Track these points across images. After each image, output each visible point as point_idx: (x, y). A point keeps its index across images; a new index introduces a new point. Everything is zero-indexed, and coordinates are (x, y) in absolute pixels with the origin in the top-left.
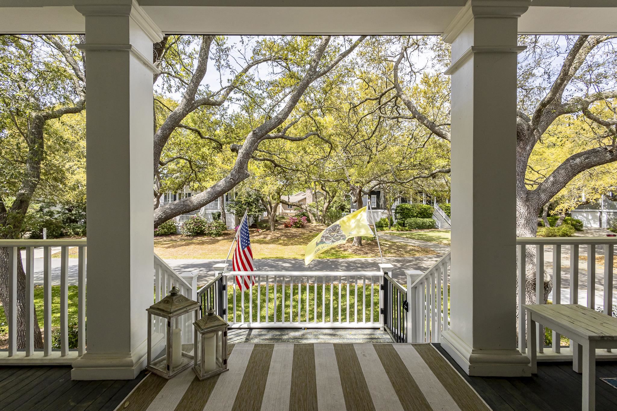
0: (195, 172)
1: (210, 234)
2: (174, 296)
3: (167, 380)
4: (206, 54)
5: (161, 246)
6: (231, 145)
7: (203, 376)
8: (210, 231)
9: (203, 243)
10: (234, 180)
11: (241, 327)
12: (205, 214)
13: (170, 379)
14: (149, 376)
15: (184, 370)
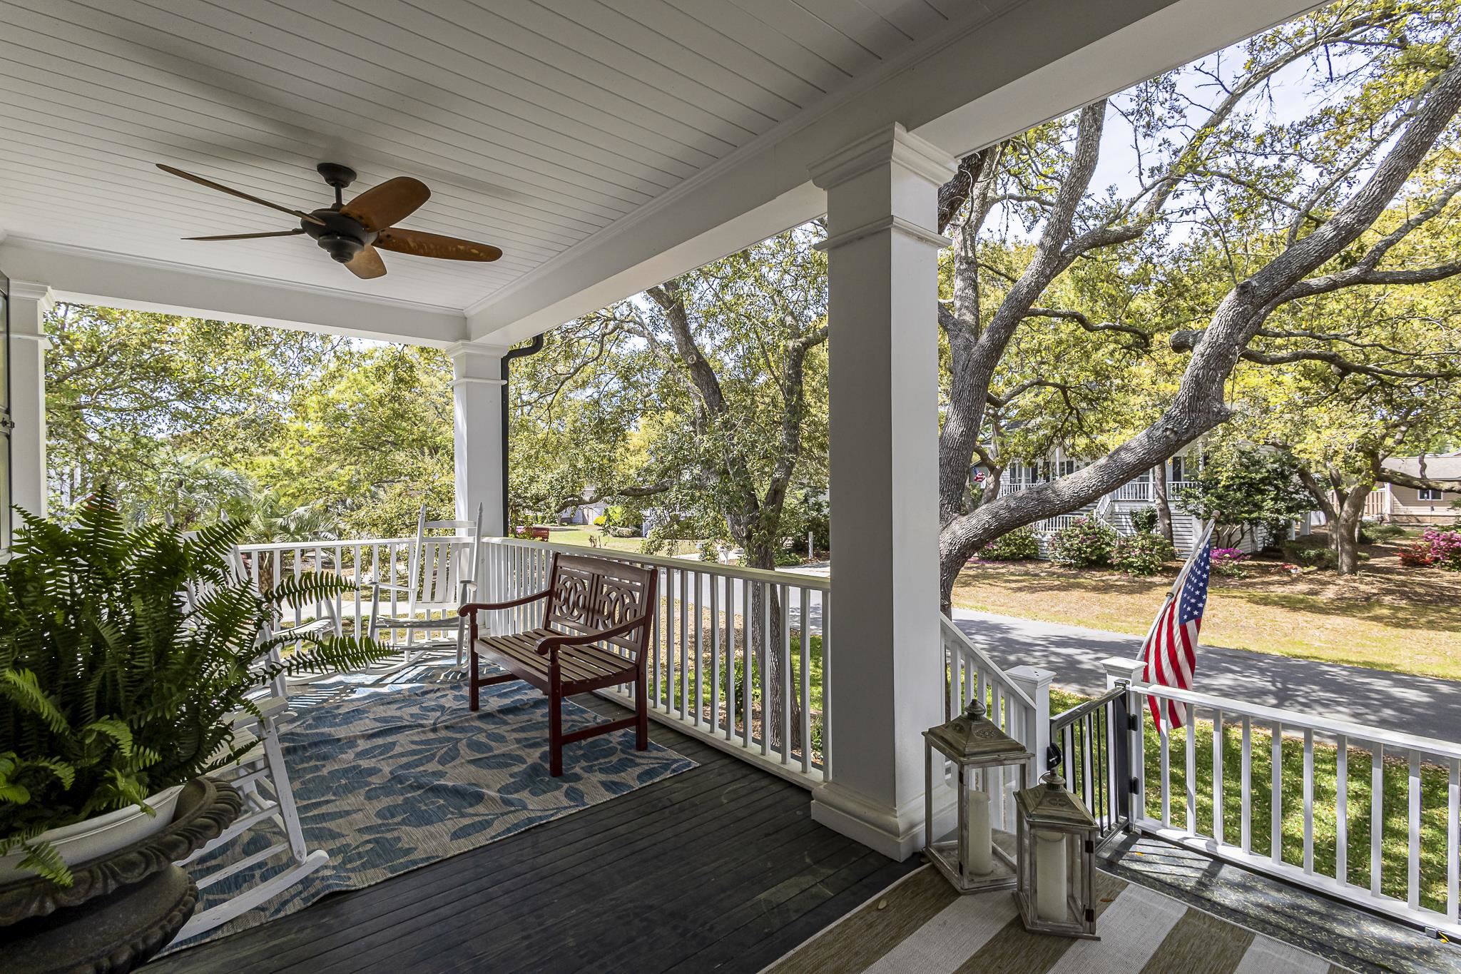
0: (1078, 412)
1: (1125, 567)
2: (974, 720)
3: (958, 894)
4: (1095, 120)
5: (1004, 585)
6: (1175, 332)
7: (1032, 923)
8: (1126, 558)
9: (1106, 588)
10: (1176, 433)
11: (1186, 843)
12: (1113, 513)
13: (964, 894)
14: (926, 869)
15: (995, 890)
